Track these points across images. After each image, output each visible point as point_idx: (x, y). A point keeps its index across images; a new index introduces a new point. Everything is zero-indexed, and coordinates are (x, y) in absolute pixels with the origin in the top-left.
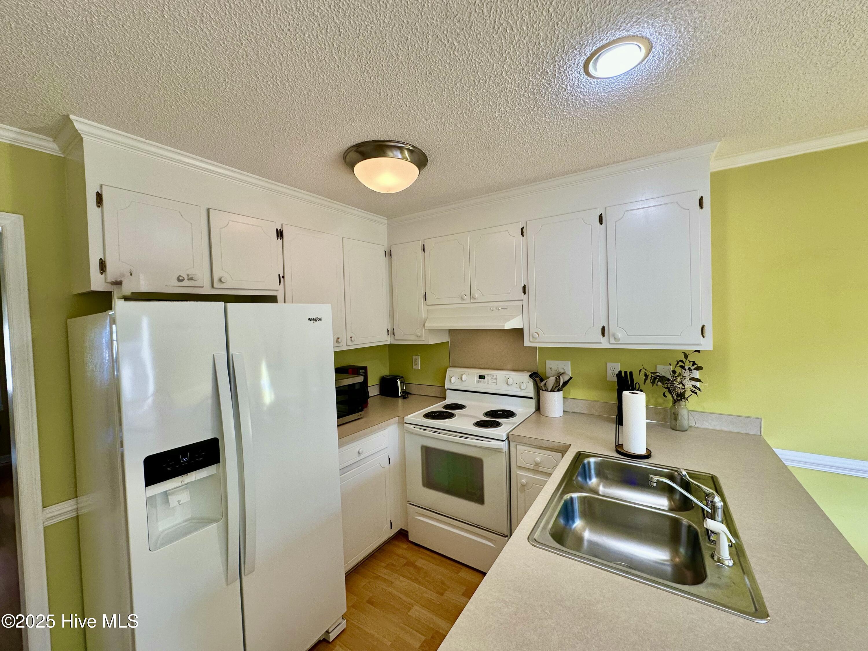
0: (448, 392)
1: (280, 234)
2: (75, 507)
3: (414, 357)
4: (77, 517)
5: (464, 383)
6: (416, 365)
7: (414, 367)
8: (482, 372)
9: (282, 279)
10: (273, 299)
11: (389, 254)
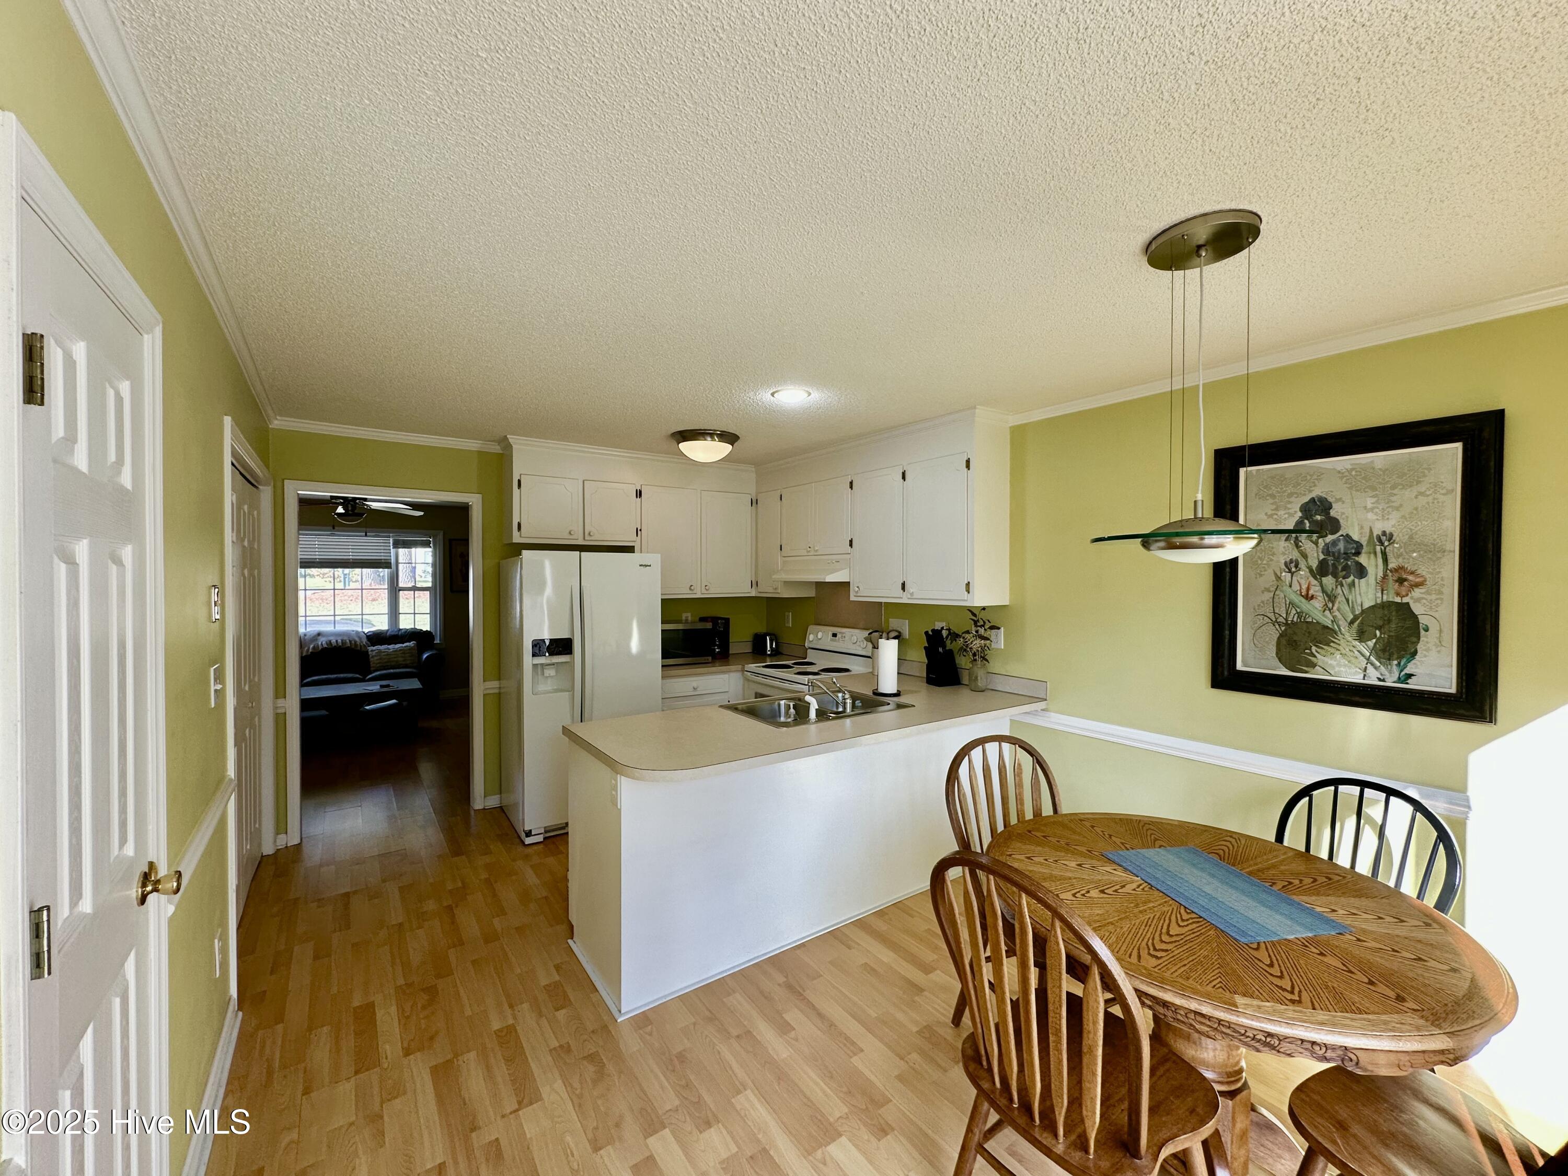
0: (809, 650)
1: (639, 494)
2: (498, 686)
3: (787, 613)
4: (500, 693)
5: (820, 641)
6: (788, 622)
7: (787, 625)
8: (836, 630)
9: (639, 532)
10: (629, 549)
11: (754, 502)
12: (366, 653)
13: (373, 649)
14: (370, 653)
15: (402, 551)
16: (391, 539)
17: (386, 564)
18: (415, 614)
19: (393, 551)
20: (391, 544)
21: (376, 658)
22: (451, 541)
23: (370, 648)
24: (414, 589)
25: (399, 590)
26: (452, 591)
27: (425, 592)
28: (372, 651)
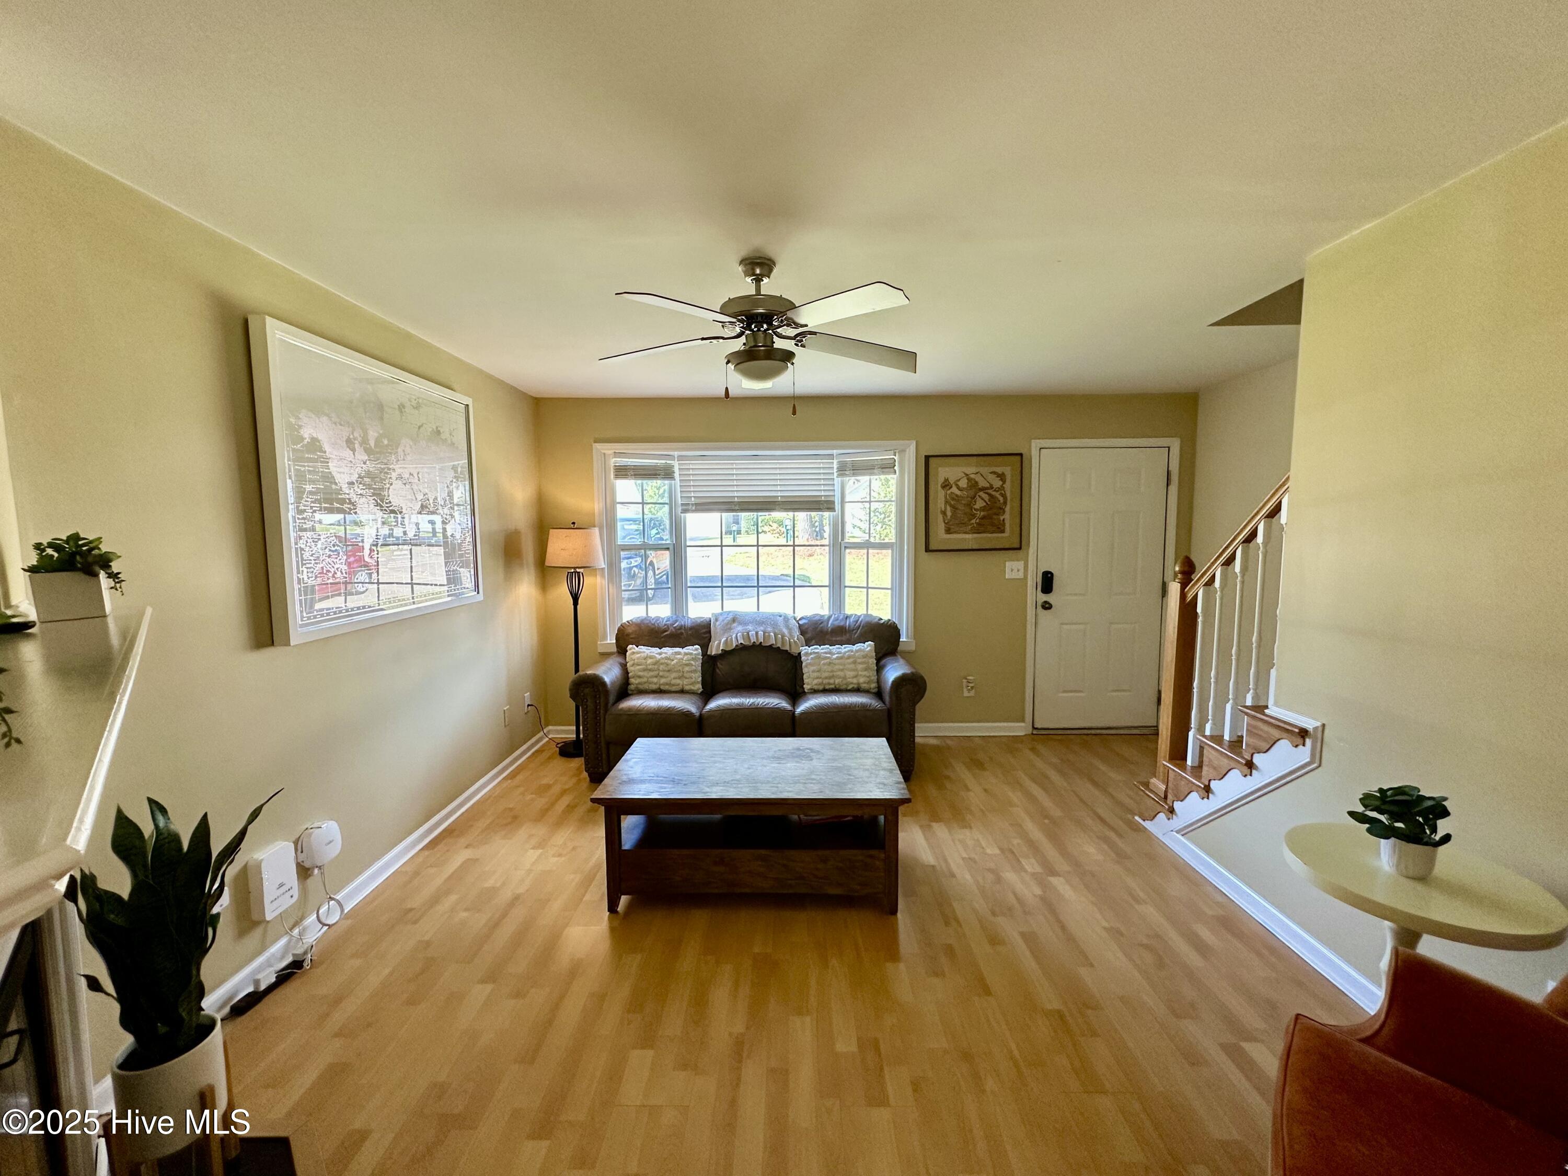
12: (796, 660)
13: (810, 653)
14: (803, 658)
15: (850, 482)
16: (835, 461)
17: (827, 505)
18: (868, 588)
19: (837, 481)
20: (835, 470)
21: (812, 668)
22: (927, 458)
23: (804, 650)
24: (867, 545)
25: (846, 547)
26: (927, 550)
27: (884, 551)
28: (807, 654)
